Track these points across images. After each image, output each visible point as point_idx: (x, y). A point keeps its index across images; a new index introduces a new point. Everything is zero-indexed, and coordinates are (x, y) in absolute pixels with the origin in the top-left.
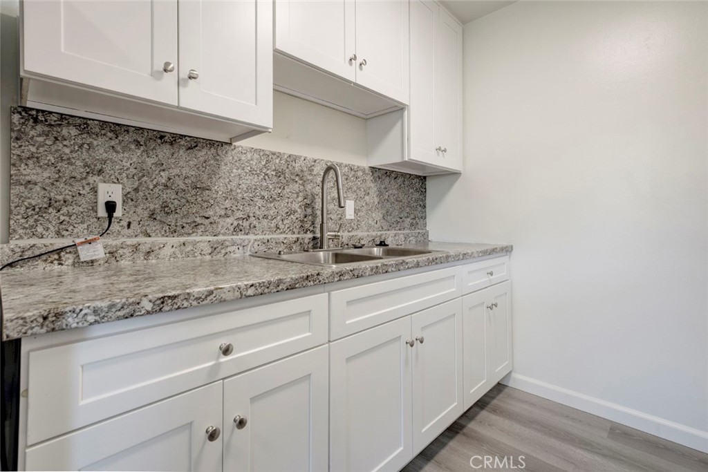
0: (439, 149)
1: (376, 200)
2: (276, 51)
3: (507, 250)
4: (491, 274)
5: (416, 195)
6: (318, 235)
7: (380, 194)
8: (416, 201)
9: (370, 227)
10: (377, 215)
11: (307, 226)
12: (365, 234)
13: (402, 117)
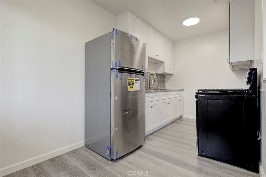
0: (170, 70)
1: (157, 80)
2: (148, 56)
3: (183, 90)
4: (180, 94)
5: (164, 79)
6: (149, 87)
7: (157, 79)
8: (164, 80)
9: (156, 86)
10: (157, 83)
11: (147, 85)
12: (155, 87)
13: (163, 64)
